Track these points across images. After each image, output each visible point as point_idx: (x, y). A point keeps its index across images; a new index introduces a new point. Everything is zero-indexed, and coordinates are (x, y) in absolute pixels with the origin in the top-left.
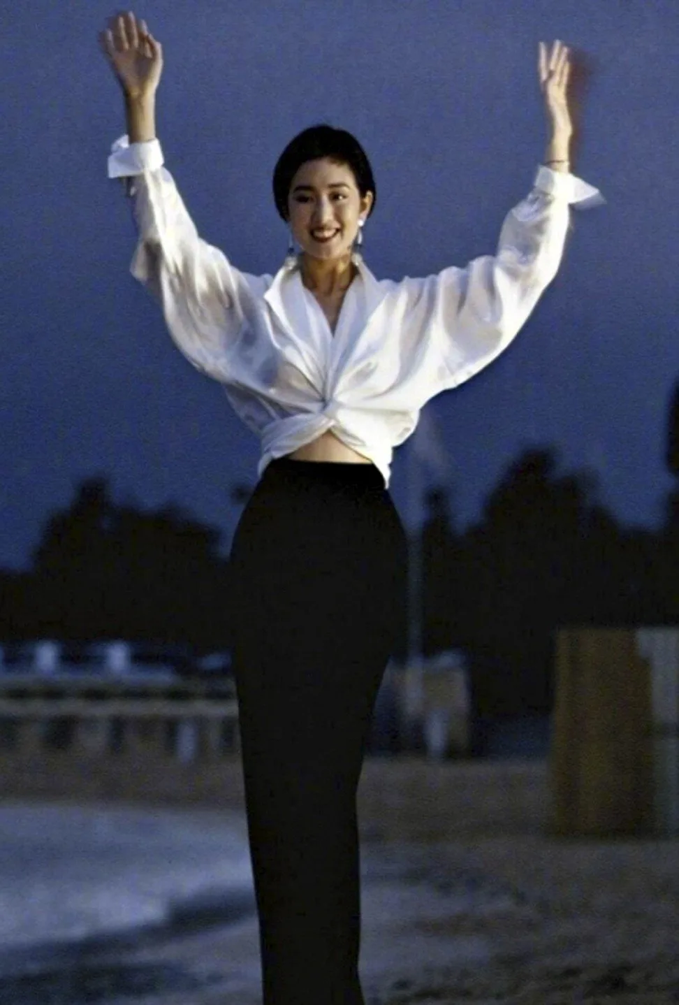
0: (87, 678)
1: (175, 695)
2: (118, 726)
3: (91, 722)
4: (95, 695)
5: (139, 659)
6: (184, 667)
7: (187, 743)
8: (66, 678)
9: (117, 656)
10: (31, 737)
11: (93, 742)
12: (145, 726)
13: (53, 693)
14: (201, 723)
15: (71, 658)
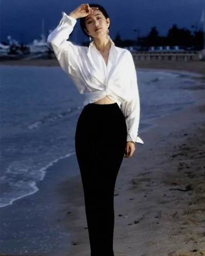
0: (173, 51)
1: (184, 53)
2: (177, 57)
3: (173, 56)
4: (174, 53)
5: (179, 48)
6: (185, 49)
7: (186, 59)
8: (170, 51)
9: (177, 48)
10: (166, 58)
11: (174, 59)
12: (180, 57)
13: (168, 53)
14: (187, 56)
15: (171, 48)
